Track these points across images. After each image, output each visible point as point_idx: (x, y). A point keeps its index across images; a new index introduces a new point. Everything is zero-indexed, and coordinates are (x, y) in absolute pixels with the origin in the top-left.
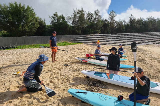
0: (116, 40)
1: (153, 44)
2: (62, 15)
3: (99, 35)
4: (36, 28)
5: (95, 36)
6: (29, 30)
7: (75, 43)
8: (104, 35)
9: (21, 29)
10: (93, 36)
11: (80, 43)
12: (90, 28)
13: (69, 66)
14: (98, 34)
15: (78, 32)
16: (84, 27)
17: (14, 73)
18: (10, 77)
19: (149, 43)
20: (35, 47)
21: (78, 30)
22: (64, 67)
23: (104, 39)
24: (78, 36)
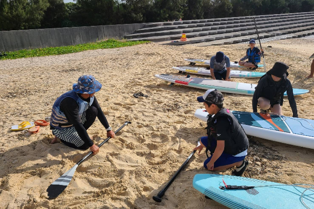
0: (219, 33)
1: (294, 37)
3: (184, 23)
4: (41, 10)
5: (174, 24)
6: (27, 14)
7: (133, 41)
8: (192, 22)
9: (7, 13)
10: (170, 24)
11: (144, 40)
12: (161, 8)
13: (147, 96)
14: (181, 21)
15: (136, 17)
16: (149, 5)
17: (14, 128)
18: (3, 139)
19: (286, 36)
20: (49, 53)
21: (135, 14)
22: (136, 100)
23: (194, 31)
24: (138, 26)
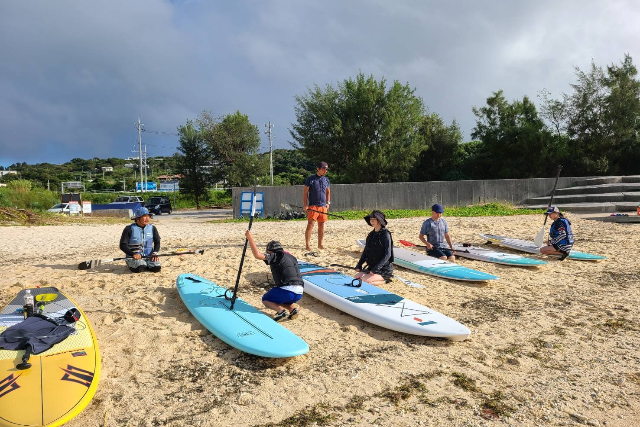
2: (526, 101)
4: (412, 155)
21: (592, 159)
